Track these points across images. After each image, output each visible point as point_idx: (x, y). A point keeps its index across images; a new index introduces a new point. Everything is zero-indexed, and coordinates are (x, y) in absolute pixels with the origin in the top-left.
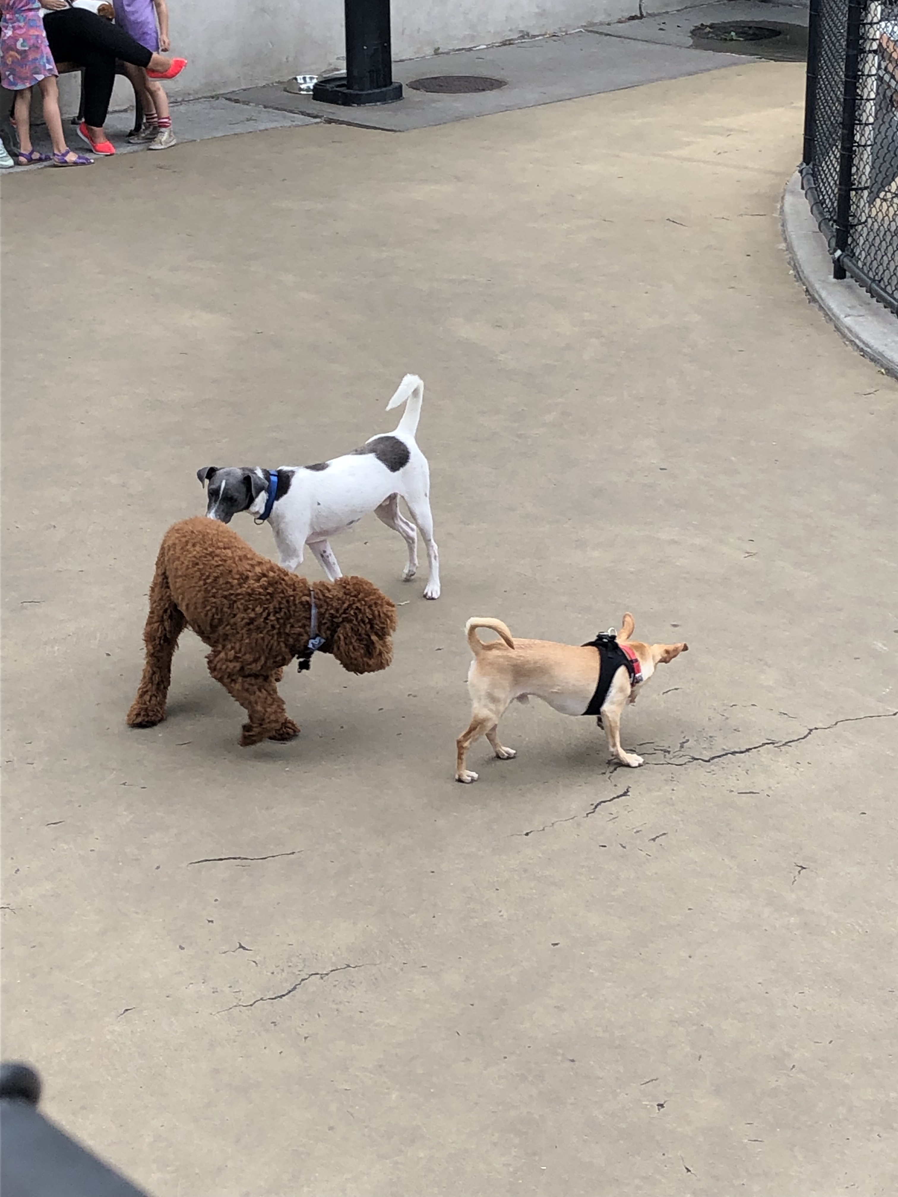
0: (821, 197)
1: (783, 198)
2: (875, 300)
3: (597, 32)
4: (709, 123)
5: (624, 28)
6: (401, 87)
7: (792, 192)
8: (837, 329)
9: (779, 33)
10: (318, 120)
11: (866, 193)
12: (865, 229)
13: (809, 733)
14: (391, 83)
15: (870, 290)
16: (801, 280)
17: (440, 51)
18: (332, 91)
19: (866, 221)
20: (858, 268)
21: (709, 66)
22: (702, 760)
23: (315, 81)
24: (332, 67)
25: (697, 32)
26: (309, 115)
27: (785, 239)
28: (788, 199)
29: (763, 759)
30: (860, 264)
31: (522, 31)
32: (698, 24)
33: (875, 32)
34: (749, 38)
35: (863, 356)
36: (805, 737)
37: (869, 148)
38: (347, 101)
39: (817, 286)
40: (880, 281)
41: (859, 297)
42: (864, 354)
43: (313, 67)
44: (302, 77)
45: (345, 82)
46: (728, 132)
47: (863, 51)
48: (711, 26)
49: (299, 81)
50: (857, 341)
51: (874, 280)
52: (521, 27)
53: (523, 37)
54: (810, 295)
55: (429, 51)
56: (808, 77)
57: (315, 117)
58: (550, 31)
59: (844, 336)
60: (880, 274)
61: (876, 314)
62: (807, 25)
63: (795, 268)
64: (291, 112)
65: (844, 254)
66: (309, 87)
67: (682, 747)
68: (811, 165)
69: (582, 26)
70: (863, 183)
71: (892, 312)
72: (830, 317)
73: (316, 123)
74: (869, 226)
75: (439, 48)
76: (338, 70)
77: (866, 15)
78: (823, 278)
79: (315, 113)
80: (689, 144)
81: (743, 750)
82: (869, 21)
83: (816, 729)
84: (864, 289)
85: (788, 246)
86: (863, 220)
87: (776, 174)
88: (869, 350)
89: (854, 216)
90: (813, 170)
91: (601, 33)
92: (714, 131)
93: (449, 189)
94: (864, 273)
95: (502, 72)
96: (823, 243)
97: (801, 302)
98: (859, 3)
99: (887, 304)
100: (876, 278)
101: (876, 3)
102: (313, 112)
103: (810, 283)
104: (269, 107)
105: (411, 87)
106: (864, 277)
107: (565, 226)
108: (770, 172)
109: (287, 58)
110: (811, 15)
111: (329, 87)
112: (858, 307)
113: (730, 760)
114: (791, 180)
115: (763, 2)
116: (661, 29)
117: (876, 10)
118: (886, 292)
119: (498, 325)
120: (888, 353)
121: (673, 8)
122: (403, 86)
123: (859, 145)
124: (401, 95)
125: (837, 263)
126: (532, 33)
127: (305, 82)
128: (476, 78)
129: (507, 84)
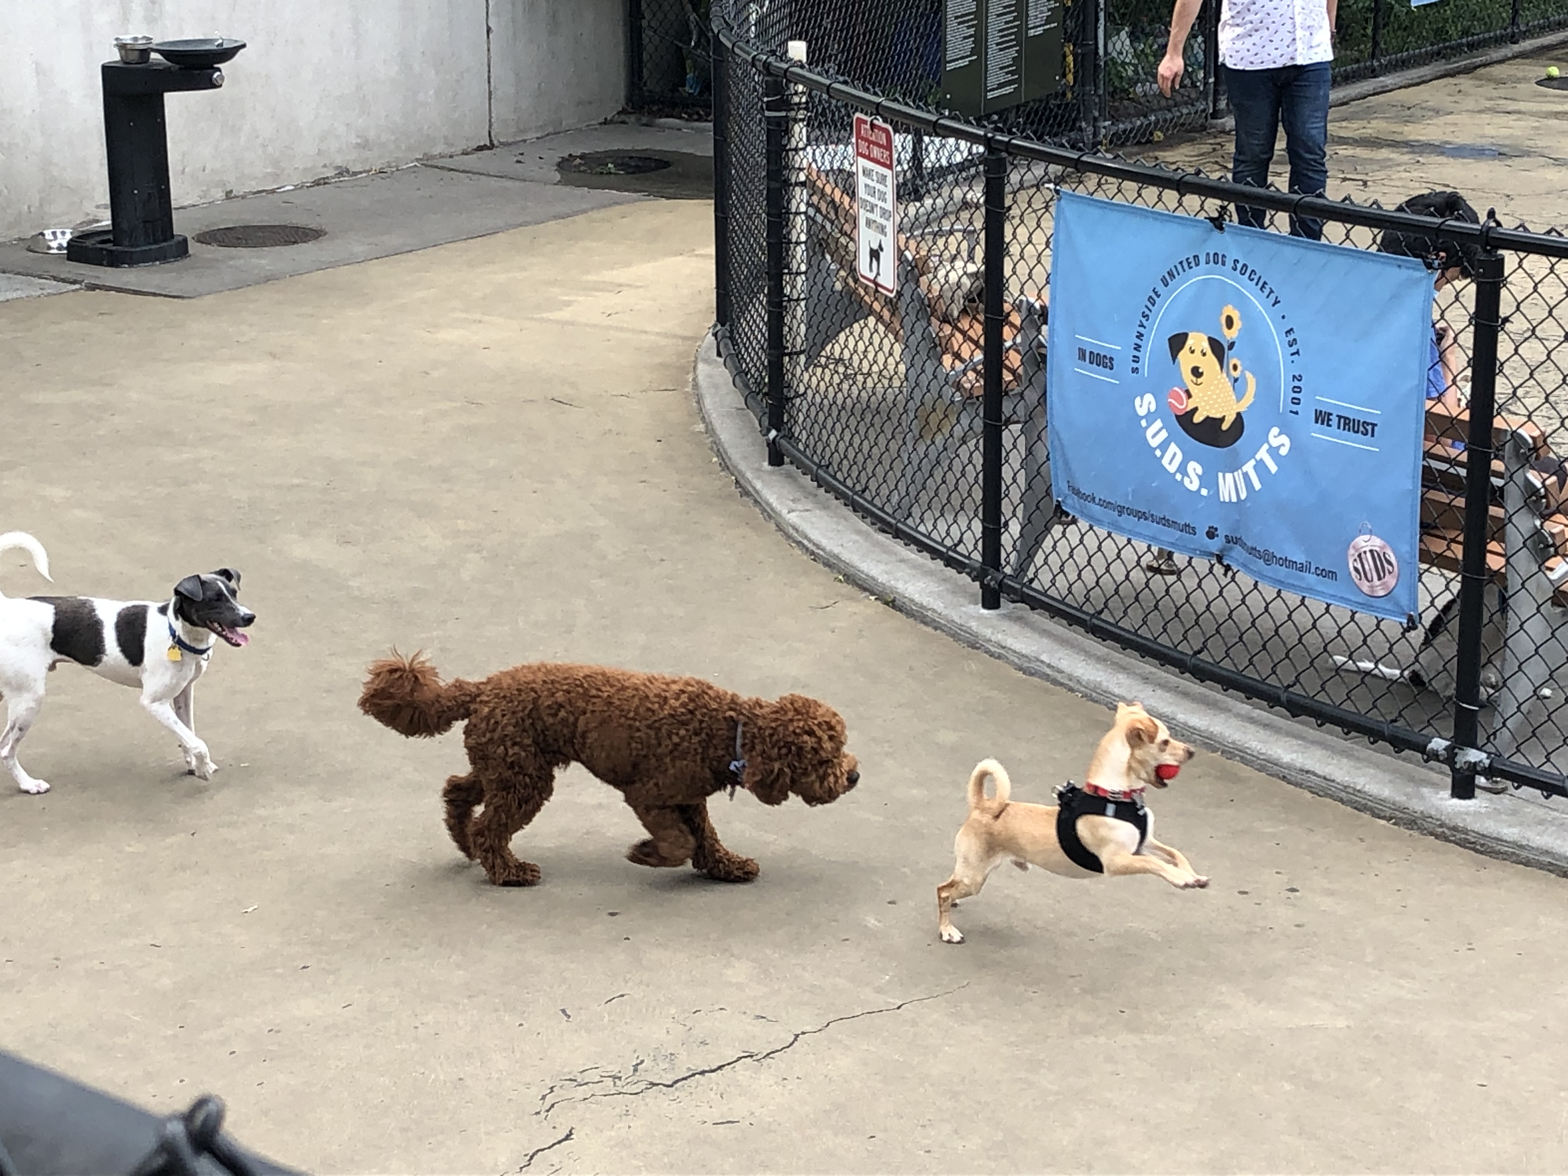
0: (744, 366)
1: (695, 368)
2: (822, 490)
3: (437, 167)
4: (590, 278)
5: (473, 161)
6: (185, 240)
7: (706, 361)
8: (779, 528)
9: (666, 164)
10: (77, 286)
11: (803, 358)
12: (804, 402)
13: (795, 1040)
14: (173, 236)
15: (816, 478)
16: (728, 468)
17: (235, 193)
18: (92, 249)
19: (805, 392)
20: (799, 450)
21: (584, 206)
22: (664, 1085)
23: (68, 236)
24: (91, 217)
25: (564, 165)
26: (64, 281)
27: (703, 419)
28: (701, 366)
29: (740, 1078)
30: (801, 447)
31: (338, 167)
32: (566, 155)
33: (803, 159)
34: (630, 170)
35: (814, 560)
36: (791, 1044)
37: (803, 304)
38: (114, 261)
39: (749, 475)
40: (828, 467)
41: (802, 487)
42: (815, 557)
43: (65, 219)
44: (50, 231)
45: (111, 237)
46: (618, 288)
47: (788, 184)
48: (582, 157)
49: (47, 237)
50: (805, 542)
51: (820, 466)
52: (339, 161)
53: (341, 174)
54: (741, 486)
55: (220, 194)
56: (716, 217)
57: (74, 282)
58: (377, 167)
59: (788, 537)
60: (827, 458)
61: (826, 507)
62: (712, 154)
63: (719, 454)
64: (40, 277)
65: (781, 435)
66: (60, 245)
67: (636, 1070)
68: (727, 326)
69: (417, 160)
70: (798, 347)
71: (846, 505)
72: (769, 514)
73: (73, 291)
74: (809, 399)
75: (231, 191)
76: (98, 221)
77: (789, 140)
78: (756, 466)
79: (73, 277)
80: (568, 304)
81: (713, 1068)
82: (793, 147)
83: (803, 1033)
84: (809, 477)
85: (707, 427)
86: (802, 390)
87: (685, 338)
88: (821, 553)
89: (789, 387)
90: (731, 332)
91: (442, 168)
92: (599, 287)
93: (261, 368)
94: (807, 457)
95: (318, 218)
96: (751, 422)
97: (730, 496)
98: (779, 124)
99: (839, 495)
100: (823, 463)
101: (801, 124)
102: (69, 276)
103: (740, 472)
104: (9, 272)
105: (199, 241)
106: (807, 462)
107: (420, 412)
108: (675, 336)
109: (29, 207)
110: (715, 140)
111: (89, 243)
112: (804, 500)
113: (698, 1082)
114: (704, 345)
115: (644, 125)
116: (518, 162)
117: (800, 131)
118: (837, 480)
119: (345, 541)
120: (845, 556)
121: (531, 135)
122: (189, 239)
123: (790, 300)
124: (186, 251)
125: (773, 446)
126: (352, 169)
127: (56, 238)
128: (284, 227)
129: (326, 234)
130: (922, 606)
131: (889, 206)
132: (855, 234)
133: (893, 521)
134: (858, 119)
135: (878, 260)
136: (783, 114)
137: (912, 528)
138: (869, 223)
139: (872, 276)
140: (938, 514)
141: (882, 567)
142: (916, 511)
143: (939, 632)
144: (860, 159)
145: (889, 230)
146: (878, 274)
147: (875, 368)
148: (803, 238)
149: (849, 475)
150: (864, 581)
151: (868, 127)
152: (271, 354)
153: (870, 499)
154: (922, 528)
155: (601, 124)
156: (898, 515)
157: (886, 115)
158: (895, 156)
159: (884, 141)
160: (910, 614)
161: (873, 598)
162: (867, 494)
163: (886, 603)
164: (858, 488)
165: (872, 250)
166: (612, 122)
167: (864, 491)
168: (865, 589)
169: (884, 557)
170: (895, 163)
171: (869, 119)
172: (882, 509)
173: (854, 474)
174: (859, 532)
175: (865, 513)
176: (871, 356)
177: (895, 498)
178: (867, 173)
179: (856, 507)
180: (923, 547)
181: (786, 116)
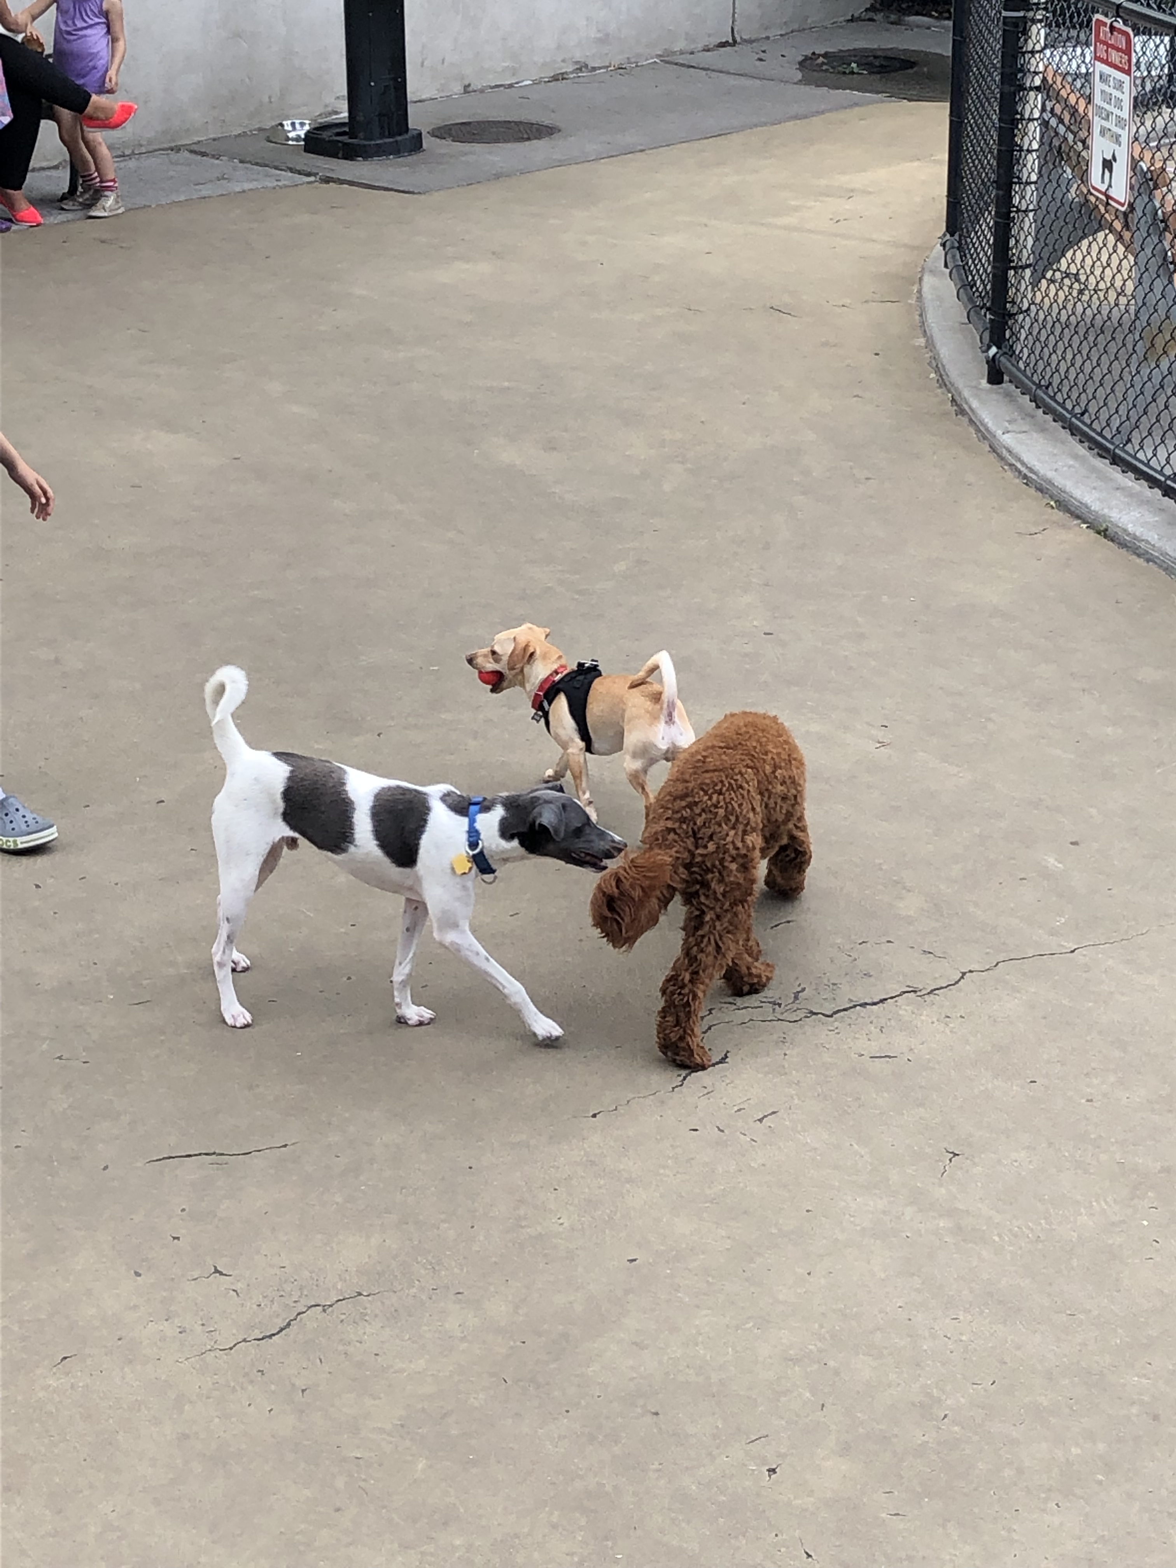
0: (970, 278)
1: (921, 279)
2: (1041, 410)
3: (677, 64)
4: (823, 182)
5: (712, 58)
6: (420, 135)
7: (933, 272)
8: (993, 449)
9: (910, 64)
10: (312, 179)
11: (1028, 272)
12: (1027, 318)
13: (962, 977)
14: (407, 130)
15: (1034, 399)
16: (946, 385)
17: (472, 88)
18: (329, 141)
19: (1029, 309)
20: (1019, 369)
21: (823, 107)
22: (823, 1015)
23: (307, 128)
24: (330, 109)
25: (807, 64)
26: (300, 173)
27: (925, 333)
28: (928, 280)
29: (901, 1012)
30: (1021, 365)
31: (577, 63)
32: (809, 53)
33: (1037, 64)
34: (875, 70)
35: (1026, 484)
36: (957, 982)
37: (1031, 215)
38: (350, 153)
39: (966, 393)
40: (1047, 388)
41: (1021, 408)
42: (1028, 481)
43: (305, 109)
44: (289, 122)
45: (347, 129)
46: (850, 194)
47: (1022, 88)
48: (826, 55)
49: (286, 128)
50: (1019, 465)
51: (1039, 386)
52: (578, 56)
53: (579, 70)
54: (957, 404)
55: (458, 88)
56: (951, 122)
57: (309, 175)
58: (616, 62)
59: (1001, 458)
60: (1047, 378)
61: (1043, 430)
62: (950, 54)
63: (937, 370)
64: (276, 168)
65: (1001, 352)
66: (299, 136)
67: (796, 998)
68: (957, 236)
69: (659, 56)
70: (1024, 261)
71: (1064, 428)
72: (984, 434)
73: (309, 183)
74: (1032, 315)
75: (469, 85)
76: (336, 113)
77: (1026, 41)
78: (974, 383)
79: (308, 169)
80: (796, 209)
81: (875, 1000)
82: (1030, 49)
83: (971, 971)
84: (1027, 397)
85: (927, 341)
86: (1025, 306)
87: (914, 248)
88: (1034, 477)
89: (1013, 302)
90: (960, 242)
91: (682, 65)
92: (827, 193)
93: (484, 268)
94: (1027, 377)
95: (553, 115)
96: (973, 338)
97: (945, 414)
98: (1016, 25)
99: (1058, 418)
100: (1043, 383)
101: (1039, 25)
102: (305, 168)
103: (956, 389)
104: (247, 162)
105: (433, 136)
106: (1027, 381)
107: (637, 317)
108: (905, 246)
109: (270, 97)
110: (954, 40)
111: (325, 135)
112: (1020, 421)
113: (859, 1014)
114: (932, 256)
115: (892, 23)
116: (760, 60)
117: (1038, 34)
118: (1056, 401)
119: (551, 446)
120: (1059, 481)
121: (775, 32)
122: (424, 134)
123: (1018, 211)
124: (421, 146)
125: (992, 363)
126: (592, 64)
127: (294, 128)
128: (518, 123)
129: (560, 131)
130: (1135, 537)
131: (1125, 113)
132: (1089, 142)
133: (1112, 447)
134: (1097, 20)
135: (1111, 171)
136: (1021, 14)
137: (1130, 455)
138: (1103, 132)
139: (1103, 188)
140: (1158, 441)
141: (1096, 494)
142: (1136, 438)
143: (1151, 563)
144: (1097, 63)
145: (1124, 140)
146: (1110, 186)
147: (1102, 285)
148: (1035, 146)
149: (1069, 397)
150: (1077, 507)
151: (1108, 29)
152: (494, 253)
153: (1089, 422)
154: (1141, 455)
155: (848, 21)
156: (1117, 441)
157: (1127, 17)
158: (1134, 60)
159: (1123, 46)
160: (1123, 545)
161: (1085, 526)
162: (1086, 417)
163: (1099, 533)
164: (1078, 410)
165: (1104, 160)
166: (859, 19)
167: (1083, 414)
168: (1078, 517)
169: (1099, 483)
170: (1134, 68)
171: (1108, 21)
172: (1100, 434)
173: (1074, 395)
174: (1076, 457)
175: (1084, 438)
176: (1098, 272)
177: (1115, 423)
178: (1103, 78)
179: (1073, 430)
180: (1140, 475)
181: (1025, 17)
